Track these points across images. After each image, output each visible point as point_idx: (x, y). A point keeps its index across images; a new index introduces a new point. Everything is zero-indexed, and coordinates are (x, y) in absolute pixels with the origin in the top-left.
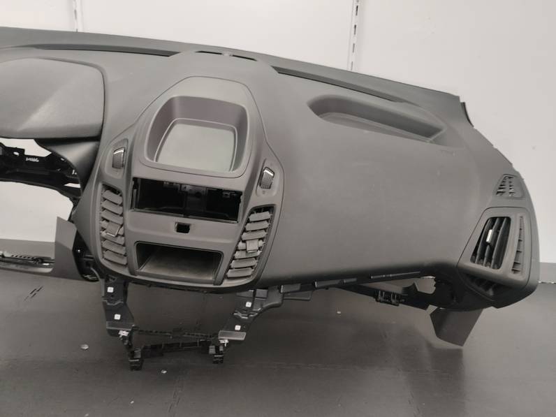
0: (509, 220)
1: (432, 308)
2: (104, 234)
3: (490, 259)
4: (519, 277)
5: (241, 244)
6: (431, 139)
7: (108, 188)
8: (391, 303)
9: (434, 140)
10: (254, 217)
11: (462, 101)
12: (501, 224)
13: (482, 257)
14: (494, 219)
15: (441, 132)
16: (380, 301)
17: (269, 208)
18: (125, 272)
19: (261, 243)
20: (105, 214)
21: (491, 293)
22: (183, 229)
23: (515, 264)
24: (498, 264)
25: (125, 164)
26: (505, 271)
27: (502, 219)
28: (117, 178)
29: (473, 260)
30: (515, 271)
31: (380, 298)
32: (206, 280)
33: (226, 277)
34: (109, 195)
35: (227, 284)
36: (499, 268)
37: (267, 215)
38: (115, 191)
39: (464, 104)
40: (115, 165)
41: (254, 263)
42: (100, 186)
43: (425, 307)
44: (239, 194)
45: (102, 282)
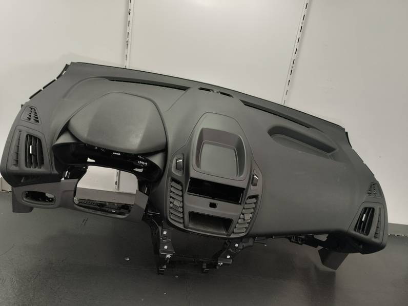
0: (373, 209)
1: (320, 248)
2: (171, 205)
3: (363, 230)
4: (377, 241)
5: (241, 215)
6: (330, 154)
7: (174, 180)
8: (298, 243)
9: (332, 155)
10: (249, 201)
11: (346, 131)
12: (370, 211)
13: (359, 229)
14: (366, 209)
15: (335, 151)
16: (292, 242)
17: (256, 197)
18: (181, 226)
19: (251, 215)
20: (172, 195)
21: (361, 247)
22: (213, 205)
23: (376, 233)
24: (367, 233)
25: (185, 168)
26: (370, 237)
27: (370, 208)
28: (178, 174)
29: (355, 230)
30: (375, 237)
31: (292, 240)
32: (222, 233)
33: (233, 232)
34: (174, 184)
35: (233, 236)
36: (367, 235)
37: (254, 200)
38: (178, 182)
39: (347, 133)
40: (177, 167)
41: (247, 225)
42: (170, 178)
43: (316, 247)
44: (244, 189)
45: (160, 228)
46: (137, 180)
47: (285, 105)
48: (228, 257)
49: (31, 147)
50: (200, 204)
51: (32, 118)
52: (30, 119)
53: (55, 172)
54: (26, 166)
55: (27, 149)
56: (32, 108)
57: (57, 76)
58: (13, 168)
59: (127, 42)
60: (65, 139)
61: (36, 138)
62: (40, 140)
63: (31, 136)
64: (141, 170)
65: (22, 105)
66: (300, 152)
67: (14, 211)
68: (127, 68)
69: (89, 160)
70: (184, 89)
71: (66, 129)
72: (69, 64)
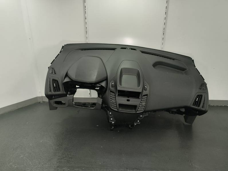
0: (202, 95)
1: (184, 115)
2: (111, 102)
3: (197, 105)
5: (141, 103)
6: (184, 72)
7: (111, 91)
8: (173, 114)
9: (185, 72)
10: (144, 97)
11: (193, 59)
12: (200, 97)
13: (195, 104)
14: (198, 95)
15: (187, 70)
16: (171, 113)
17: (147, 95)
18: (116, 110)
19: (145, 103)
20: (111, 97)
21: (198, 112)
22: (128, 100)
23: (203, 106)
24: (199, 106)
25: (115, 86)
27: (200, 95)
28: (113, 89)
29: (193, 105)
30: (203, 108)
31: (170, 112)
32: (133, 111)
33: (138, 111)
34: (111, 93)
35: (138, 112)
36: (199, 107)
37: (146, 97)
38: (113, 92)
39: (193, 60)
40: (112, 86)
41: (144, 107)
42: (110, 91)
43: (182, 115)
44: (141, 92)
45: (108, 112)
46: (97, 93)
47: (162, 50)
48: (138, 121)
49: (54, 84)
50: (123, 100)
51: (53, 72)
52: (52, 73)
53: (65, 93)
54: (54, 92)
55: (53, 85)
56: (52, 68)
57: (60, 52)
58: (50, 93)
59: (86, 31)
60: (67, 80)
61: (56, 80)
62: (58, 81)
63: (54, 80)
64: (98, 88)
65: (49, 67)
66: (167, 73)
67: (50, 110)
68: (88, 43)
69: (77, 86)
70: (114, 49)
71: (67, 75)
72: (64, 45)
